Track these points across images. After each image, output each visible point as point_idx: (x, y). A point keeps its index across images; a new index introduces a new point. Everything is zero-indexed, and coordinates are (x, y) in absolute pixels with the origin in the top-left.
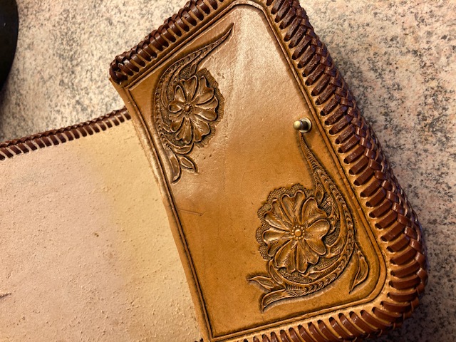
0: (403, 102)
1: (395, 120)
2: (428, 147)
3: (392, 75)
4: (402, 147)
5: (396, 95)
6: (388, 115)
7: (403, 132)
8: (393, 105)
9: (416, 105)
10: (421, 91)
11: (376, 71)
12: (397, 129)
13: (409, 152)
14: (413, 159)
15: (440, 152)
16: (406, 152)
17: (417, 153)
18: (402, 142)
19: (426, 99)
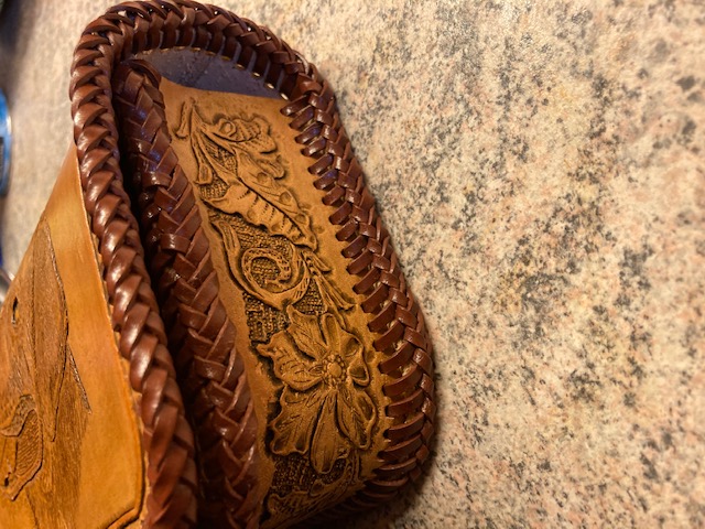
0: (512, 193)
1: (479, 223)
2: (499, 320)
3: (528, 113)
4: (460, 285)
5: (511, 167)
6: (472, 201)
7: (478, 257)
8: (493, 184)
9: (529, 217)
10: (556, 193)
11: (505, 81)
12: (472, 243)
13: (465, 305)
14: (463, 323)
15: (511, 348)
16: (460, 301)
17: (475, 316)
18: (465, 275)
19: (554, 216)
